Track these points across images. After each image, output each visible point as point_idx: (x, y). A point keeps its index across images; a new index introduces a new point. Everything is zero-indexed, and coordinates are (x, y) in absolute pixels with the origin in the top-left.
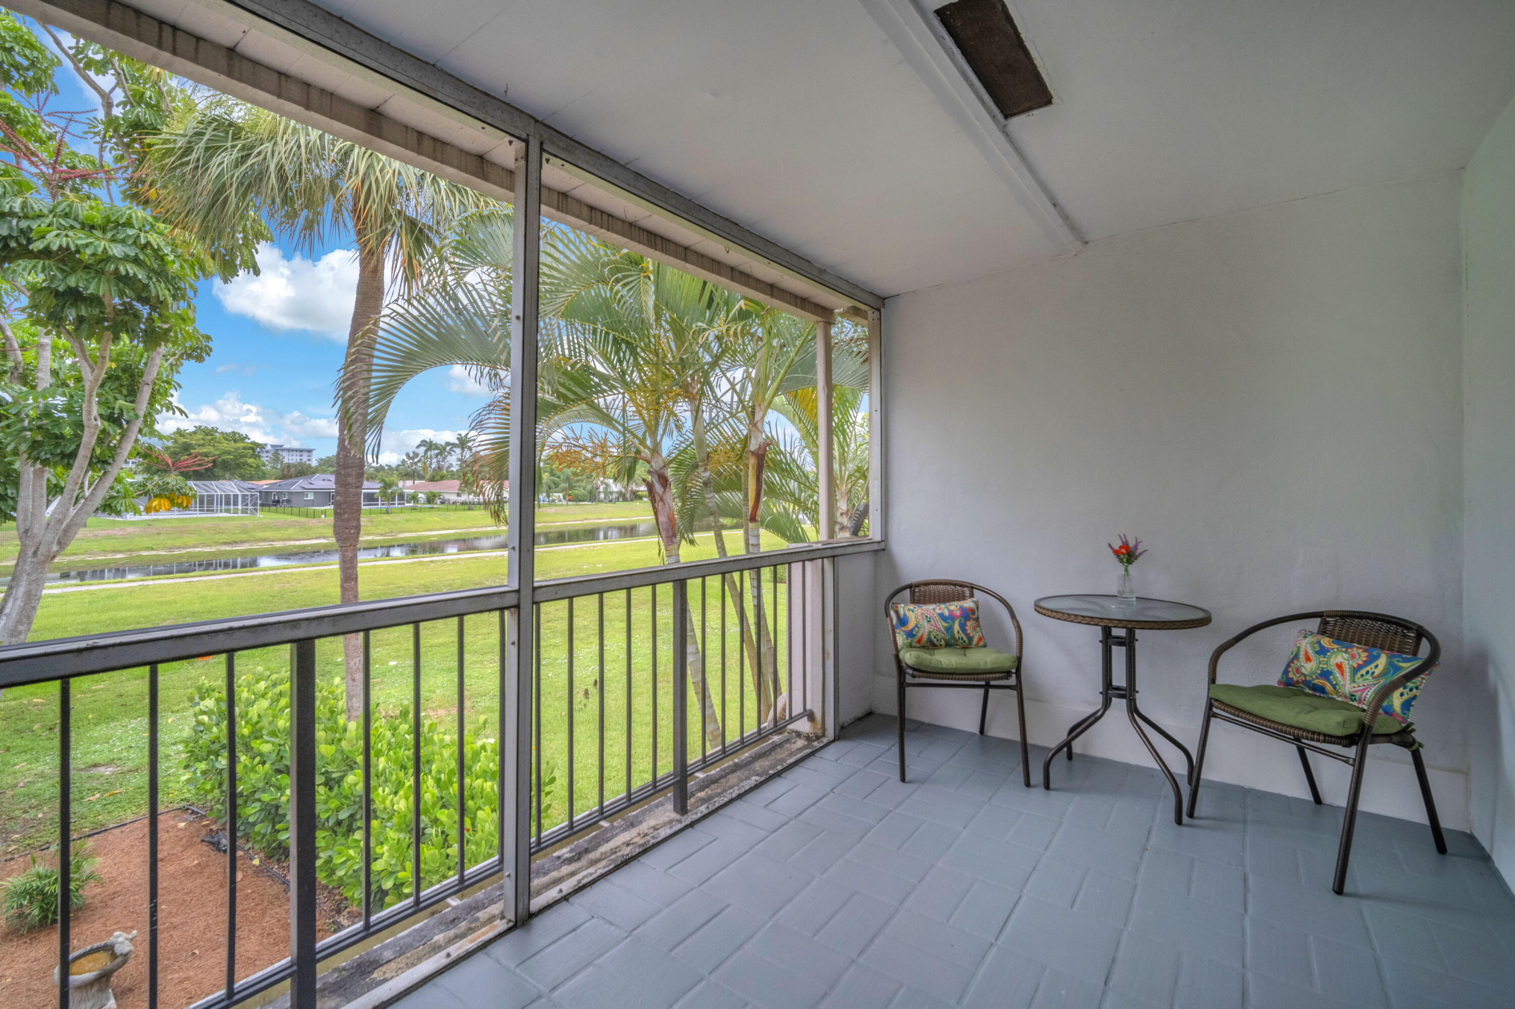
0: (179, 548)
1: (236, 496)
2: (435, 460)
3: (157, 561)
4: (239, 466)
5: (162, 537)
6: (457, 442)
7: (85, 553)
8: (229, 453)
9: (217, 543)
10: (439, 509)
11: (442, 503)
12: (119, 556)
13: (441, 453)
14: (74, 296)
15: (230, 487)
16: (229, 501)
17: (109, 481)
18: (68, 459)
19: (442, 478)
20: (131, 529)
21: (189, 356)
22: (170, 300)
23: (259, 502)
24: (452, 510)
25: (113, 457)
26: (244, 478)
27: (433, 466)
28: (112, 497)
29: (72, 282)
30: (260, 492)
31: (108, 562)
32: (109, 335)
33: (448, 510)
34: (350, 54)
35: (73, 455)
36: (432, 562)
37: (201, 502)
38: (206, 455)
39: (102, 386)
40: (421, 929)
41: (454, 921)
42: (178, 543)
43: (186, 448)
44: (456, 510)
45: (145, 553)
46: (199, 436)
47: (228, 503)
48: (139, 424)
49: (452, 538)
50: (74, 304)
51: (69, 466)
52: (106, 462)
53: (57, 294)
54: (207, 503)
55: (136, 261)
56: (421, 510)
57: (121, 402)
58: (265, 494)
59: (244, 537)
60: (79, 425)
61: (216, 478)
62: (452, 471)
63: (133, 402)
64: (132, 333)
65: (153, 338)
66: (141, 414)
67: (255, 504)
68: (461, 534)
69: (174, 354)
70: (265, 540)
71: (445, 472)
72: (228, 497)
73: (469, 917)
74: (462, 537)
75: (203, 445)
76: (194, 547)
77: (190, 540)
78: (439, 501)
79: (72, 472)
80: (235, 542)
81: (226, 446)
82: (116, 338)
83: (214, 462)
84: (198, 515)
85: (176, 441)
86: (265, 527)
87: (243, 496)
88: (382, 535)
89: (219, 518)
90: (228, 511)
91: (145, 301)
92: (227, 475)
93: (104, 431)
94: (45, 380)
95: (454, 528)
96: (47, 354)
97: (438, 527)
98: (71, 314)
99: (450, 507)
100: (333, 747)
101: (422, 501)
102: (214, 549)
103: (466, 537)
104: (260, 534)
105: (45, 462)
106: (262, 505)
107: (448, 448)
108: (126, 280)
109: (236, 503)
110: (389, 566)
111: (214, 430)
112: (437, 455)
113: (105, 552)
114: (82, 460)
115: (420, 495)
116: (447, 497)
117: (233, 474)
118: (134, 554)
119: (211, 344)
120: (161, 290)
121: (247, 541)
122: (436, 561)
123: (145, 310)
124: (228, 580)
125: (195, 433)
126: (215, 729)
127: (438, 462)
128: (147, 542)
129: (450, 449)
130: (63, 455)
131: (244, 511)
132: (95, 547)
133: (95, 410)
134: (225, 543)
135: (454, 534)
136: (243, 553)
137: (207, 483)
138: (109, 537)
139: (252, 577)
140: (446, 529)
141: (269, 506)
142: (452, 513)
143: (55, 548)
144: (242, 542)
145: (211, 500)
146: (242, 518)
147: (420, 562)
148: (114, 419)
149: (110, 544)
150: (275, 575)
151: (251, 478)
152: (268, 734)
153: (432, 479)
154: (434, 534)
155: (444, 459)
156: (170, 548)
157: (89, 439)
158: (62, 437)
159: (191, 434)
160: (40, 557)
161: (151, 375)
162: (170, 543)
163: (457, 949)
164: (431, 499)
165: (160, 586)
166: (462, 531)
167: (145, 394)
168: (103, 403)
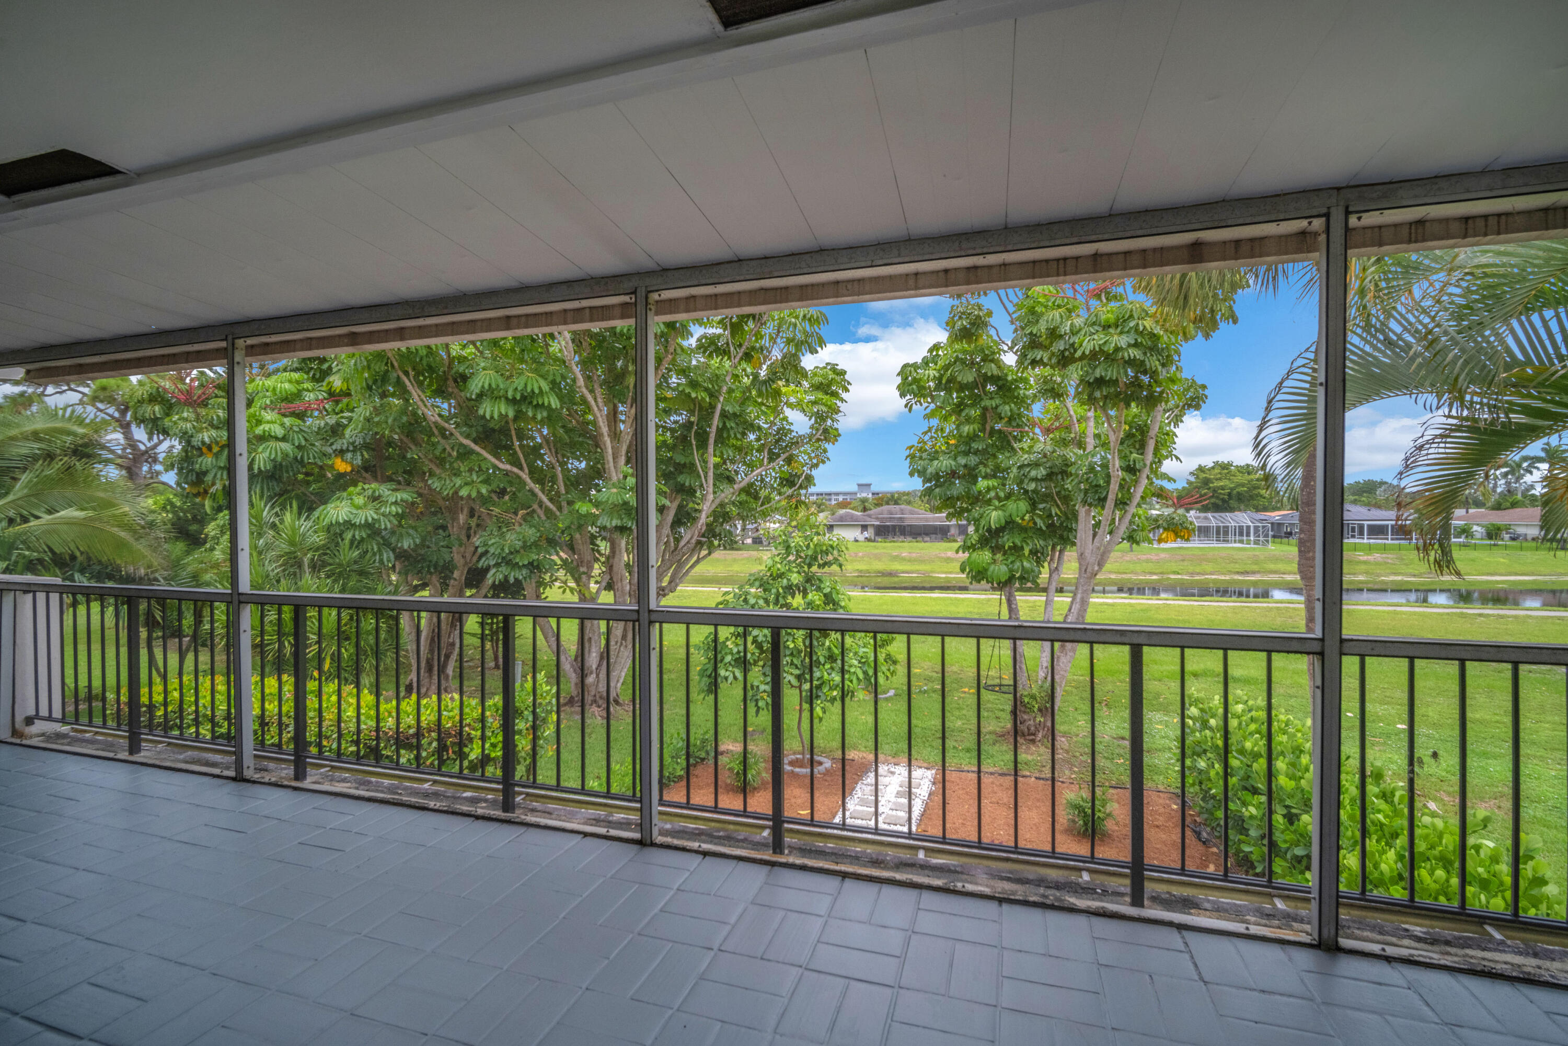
0: (1198, 574)
1: (1248, 527)
2: (1503, 481)
3: (1181, 583)
4: (1252, 498)
5: (1186, 563)
6: (1543, 454)
7: (1132, 572)
8: (1243, 485)
9: (1230, 572)
10: (1506, 547)
11: (1513, 539)
12: (1155, 577)
13: (1512, 472)
14: (1100, 382)
15: (1243, 518)
16: (1242, 532)
17: (1128, 517)
18: (1102, 501)
19: (1514, 505)
20: (1163, 555)
21: (1190, 406)
22: (1160, 368)
23: (1271, 533)
24: (1528, 549)
25: (1130, 499)
26: (1257, 510)
27: (1499, 490)
28: (1134, 530)
29: (1098, 373)
30: (1272, 524)
31: (1147, 582)
32: (1122, 405)
33: (1521, 549)
34: (1154, 231)
35: (1105, 499)
36: (1480, 615)
37: (1218, 533)
38: (1223, 488)
39: (1122, 443)
40: (1240, 906)
41: (1269, 916)
42: (1198, 569)
43: (1206, 482)
44: (1537, 548)
45: (1173, 577)
46: (1216, 471)
47: (1241, 534)
48: (1147, 471)
49: (1529, 587)
50: (1099, 388)
51: (1103, 507)
52: (1125, 504)
53: (1089, 384)
54: (1222, 533)
55: (1136, 345)
56: (1475, 547)
57: (1135, 455)
58: (1277, 526)
59: (1255, 568)
60: (1108, 476)
61: (1231, 510)
62: (1533, 495)
63: (1142, 454)
64: (1138, 399)
65: (1151, 401)
66: (1148, 463)
67: (1267, 536)
68: (1546, 582)
69: (1177, 407)
70: (1275, 572)
71: (1519, 497)
72: (1241, 528)
73: (1284, 921)
74: (1550, 587)
75: (1220, 479)
76: (1211, 574)
77: (1208, 567)
78: (1507, 537)
79: (1105, 512)
80: (1246, 573)
81: (1240, 478)
82: (1128, 405)
83: (1229, 494)
84: (1216, 545)
85: (1197, 477)
86: (1276, 559)
87: (1256, 528)
88: (1414, 576)
89: (1233, 548)
90: (1241, 542)
91: (1145, 372)
92: (1242, 507)
93: (1124, 479)
94: (1090, 442)
95: (1533, 574)
96: (1092, 423)
97: (1503, 571)
98: (1098, 394)
99: (1525, 544)
100: (1293, 783)
101: (1478, 535)
102: (1227, 578)
103: (1555, 587)
104: (1272, 566)
105: (1090, 505)
106: (1274, 537)
107: (1525, 465)
108: (1131, 362)
109: (1248, 535)
110: (1415, 613)
111: (1230, 464)
112: (1505, 475)
113: (1144, 573)
114: (1110, 503)
115: (1475, 528)
116: (1521, 530)
117: (1247, 506)
118: (1165, 576)
119: (1206, 392)
120: (1153, 362)
121: (1258, 572)
122: (1488, 616)
123: (1145, 379)
124: (1234, 608)
125: (1213, 468)
126: (1198, 734)
127: (1508, 484)
128: (1174, 566)
129: (1529, 466)
130: (1100, 499)
131: (1256, 542)
132: (1138, 568)
133: (1117, 463)
134: (1238, 573)
135: (1534, 582)
136: (1255, 583)
137: (1223, 515)
138: (1148, 561)
139: (1255, 608)
140: (1516, 574)
141: (1281, 537)
142: (1528, 554)
143: (1096, 568)
144: (1254, 573)
145: (1226, 530)
146: (1254, 549)
147: (1462, 613)
148: (1131, 469)
149: (1149, 567)
150: (1278, 608)
151: (1265, 509)
152: (1237, 751)
153: (1498, 507)
154: (1501, 580)
155: (1518, 480)
156: (1192, 574)
157: (1114, 486)
158: (1099, 486)
159: (1209, 470)
160: (1088, 574)
161: (1154, 431)
162: (1191, 569)
163: (1254, 930)
164: (1493, 533)
165: (1180, 606)
166: (1547, 578)
167: (1151, 445)
168: (1124, 457)
